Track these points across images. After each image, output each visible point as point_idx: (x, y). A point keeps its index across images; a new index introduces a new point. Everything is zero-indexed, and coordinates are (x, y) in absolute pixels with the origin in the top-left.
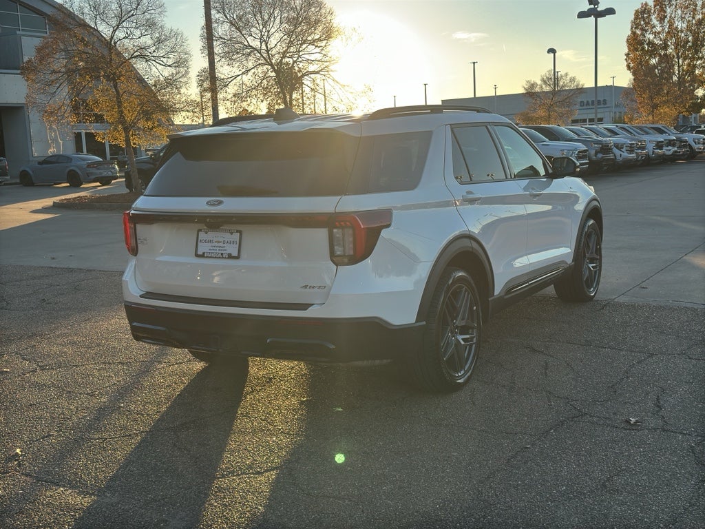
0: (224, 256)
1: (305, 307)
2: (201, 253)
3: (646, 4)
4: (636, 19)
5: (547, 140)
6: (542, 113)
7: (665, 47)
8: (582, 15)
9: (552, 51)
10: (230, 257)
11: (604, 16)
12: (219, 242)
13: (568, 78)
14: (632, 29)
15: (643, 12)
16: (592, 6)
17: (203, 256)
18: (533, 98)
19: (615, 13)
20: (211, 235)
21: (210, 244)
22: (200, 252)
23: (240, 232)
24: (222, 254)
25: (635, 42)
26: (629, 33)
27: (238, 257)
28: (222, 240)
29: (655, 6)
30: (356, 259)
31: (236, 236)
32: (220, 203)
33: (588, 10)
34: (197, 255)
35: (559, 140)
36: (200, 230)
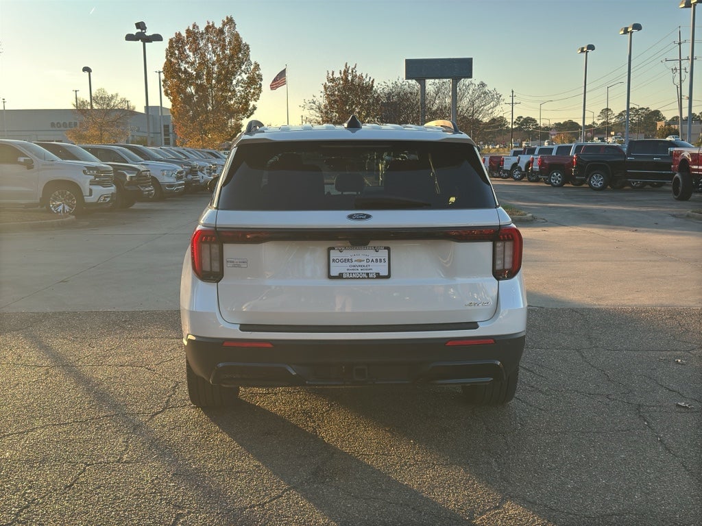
0: (370, 276)
1: (474, 325)
2: (337, 274)
3: (180, 34)
4: (170, 47)
5: (142, 160)
6: (94, 131)
7: (199, 76)
8: (130, 37)
9: (87, 69)
10: (378, 276)
11: (150, 41)
12: (361, 261)
13: (119, 99)
14: (167, 56)
15: (177, 41)
16: (140, 30)
17: (340, 277)
18: (85, 116)
19: (162, 40)
20: (348, 254)
21: (348, 264)
22: (334, 273)
23: (388, 248)
24: (368, 274)
25: (171, 70)
26: (166, 60)
27: (388, 277)
28: (364, 258)
29: (187, 37)
30: (512, 273)
31: (383, 254)
32: (368, 217)
33: (137, 33)
34: (330, 277)
35: (149, 160)
36: (329, 249)
